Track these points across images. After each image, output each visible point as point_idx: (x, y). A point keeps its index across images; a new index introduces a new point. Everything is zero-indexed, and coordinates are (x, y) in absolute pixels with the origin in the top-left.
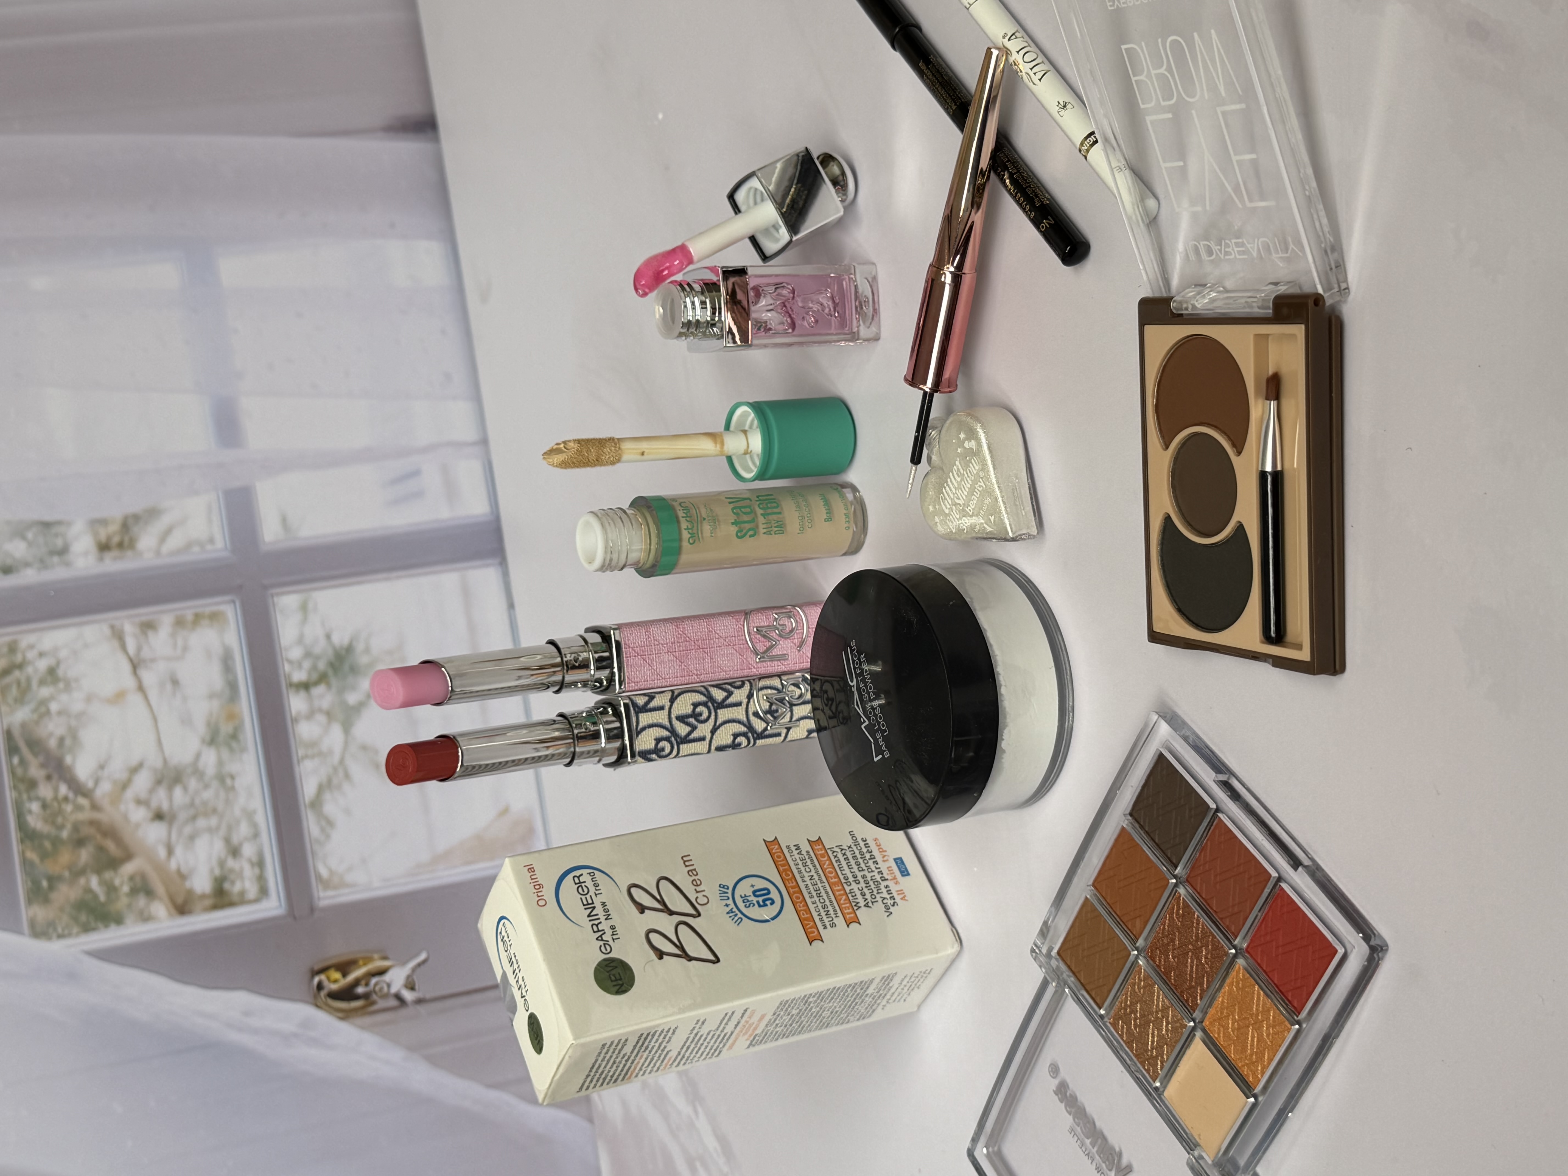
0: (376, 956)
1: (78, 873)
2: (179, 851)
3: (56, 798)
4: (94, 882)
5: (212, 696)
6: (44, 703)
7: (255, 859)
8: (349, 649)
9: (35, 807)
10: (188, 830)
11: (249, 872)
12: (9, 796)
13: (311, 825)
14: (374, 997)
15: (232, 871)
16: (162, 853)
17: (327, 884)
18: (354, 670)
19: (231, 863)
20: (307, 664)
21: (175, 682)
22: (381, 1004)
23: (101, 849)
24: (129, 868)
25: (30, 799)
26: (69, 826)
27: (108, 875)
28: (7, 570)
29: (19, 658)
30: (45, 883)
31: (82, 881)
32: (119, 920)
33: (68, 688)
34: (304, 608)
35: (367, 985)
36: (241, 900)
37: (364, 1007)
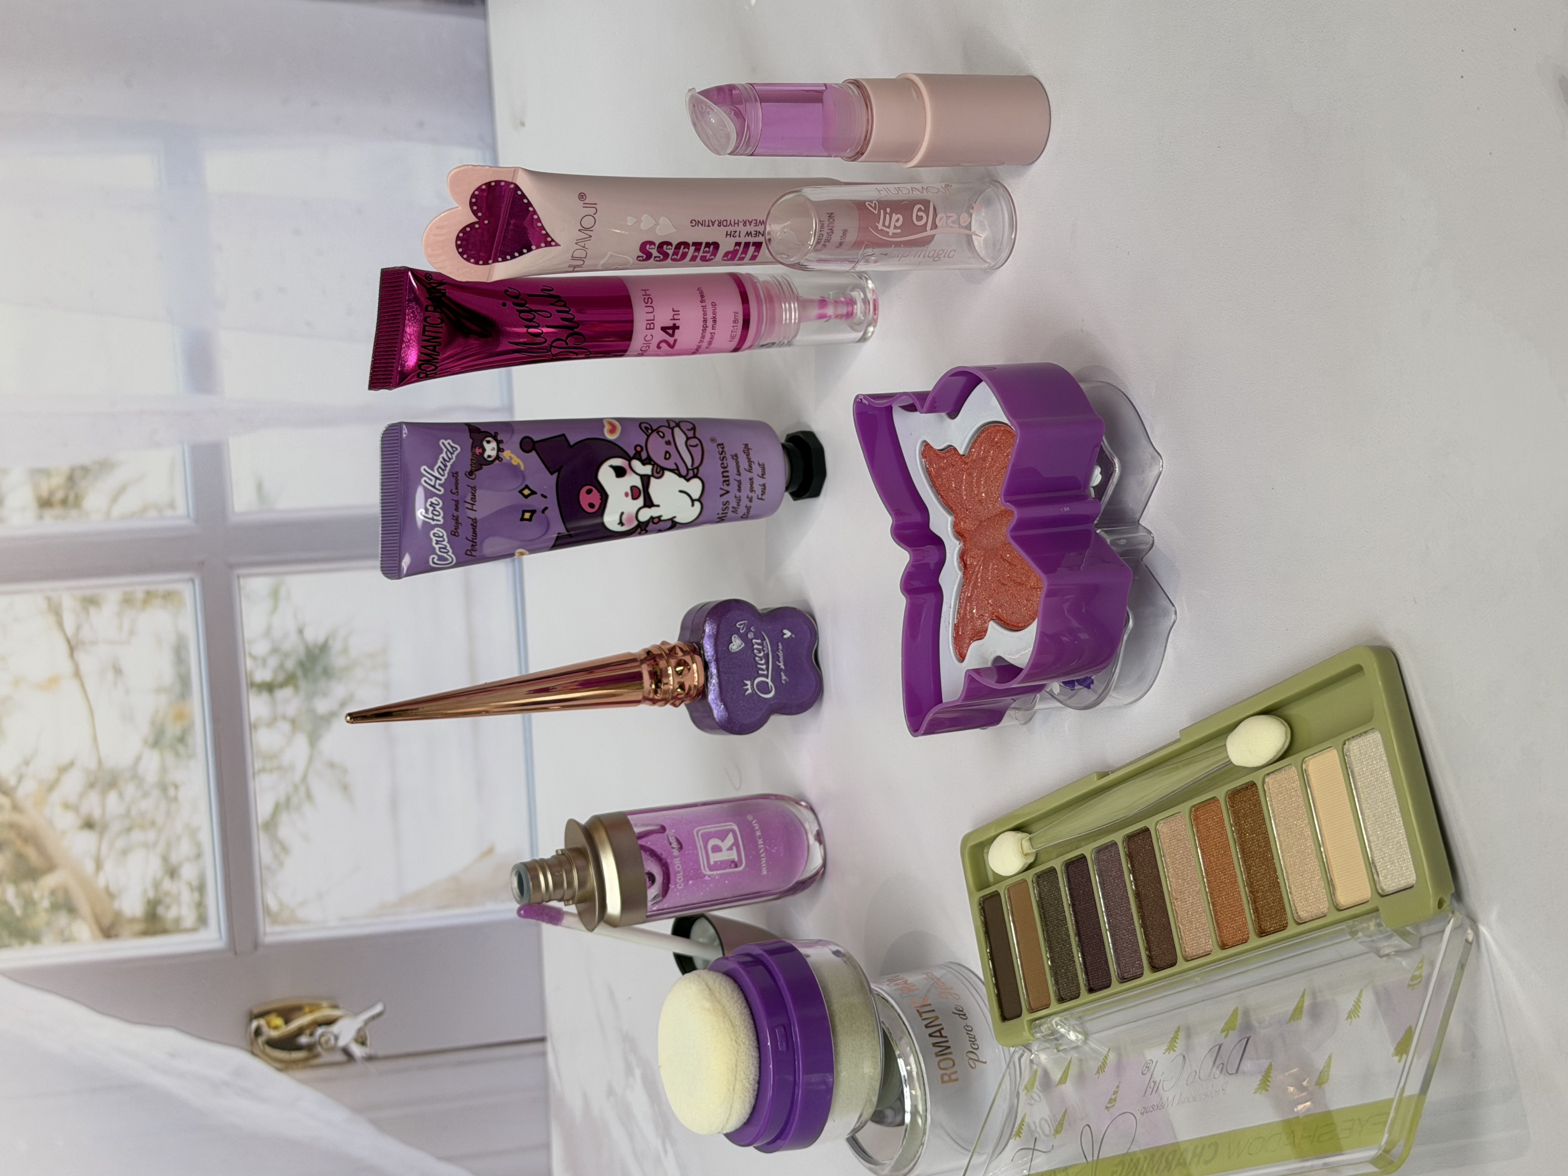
0: (325, 1004)
2: (109, 866)
4: (10, 893)
5: (159, 690)
7: (195, 883)
8: (324, 648)
10: (120, 843)
11: (187, 897)
13: (263, 849)
14: (319, 1049)
15: (167, 894)
16: (89, 867)
17: (275, 918)
18: (328, 673)
19: (167, 885)
20: (273, 662)
21: (118, 671)
22: (326, 1058)
23: (20, 857)
24: (50, 881)
27: (26, 886)
32: (35, 938)
34: (275, 594)
35: (312, 1034)
36: (176, 928)
37: (306, 1059)
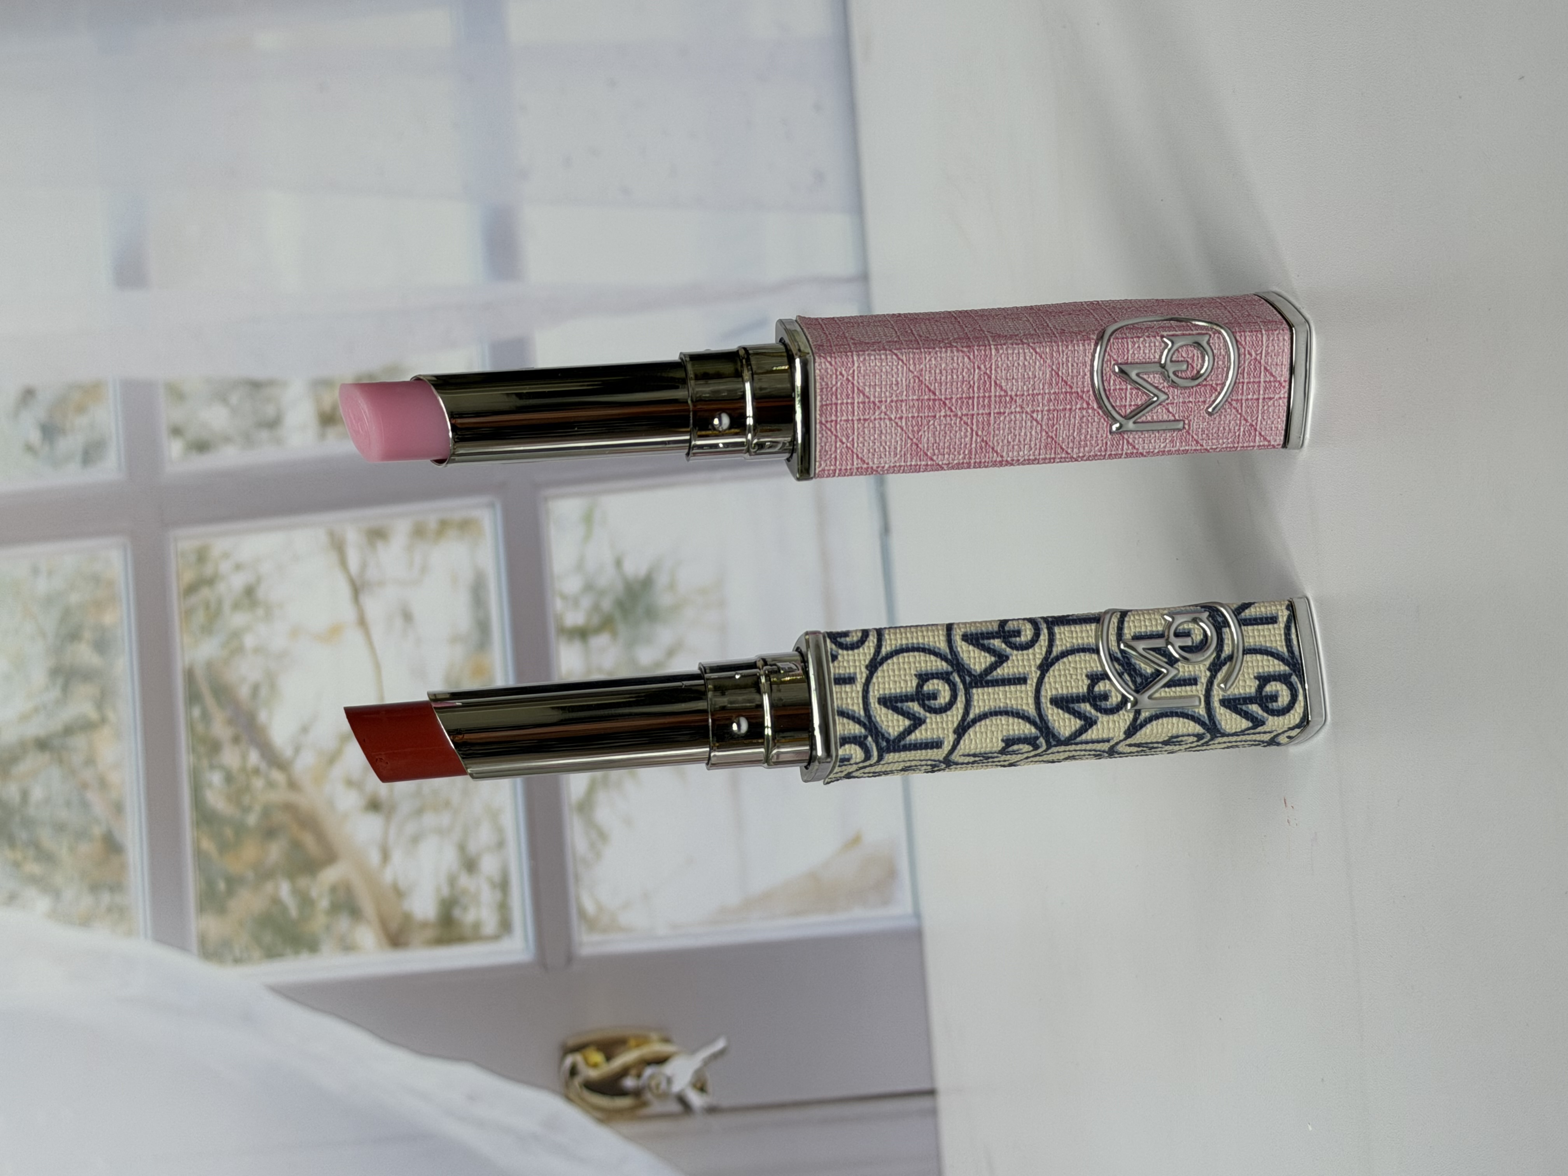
0: (654, 1037)
1: (265, 875)
2: (397, 856)
3: (243, 769)
4: (284, 890)
5: (455, 639)
6: (236, 635)
7: (497, 878)
8: (647, 583)
9: (216, 778)
10: (411, 828)
11: (488, 896)
12: (185, 760)
13: (577, 838)
14: (648, 1096)
15: (465, 892)
16: (374, 857)
17: (592, 924)
18: (652, 614)
19: (465, 881)
20: (586, 602)
21: (407, 617)
22: (657, 1107)
23: (296, 845)
24: (330, 875)
25: (212, 767)
26: (258, 808)
27: (303, 882)
28: (201, 446)
29: (208, 570)
30: (222, 886)
31: (269, 887)
32: (312, 946)
33: (269, 615)
34: (588, 519)
35: (639, 1076)
36: (474, 935)
37: (632, 1109)
